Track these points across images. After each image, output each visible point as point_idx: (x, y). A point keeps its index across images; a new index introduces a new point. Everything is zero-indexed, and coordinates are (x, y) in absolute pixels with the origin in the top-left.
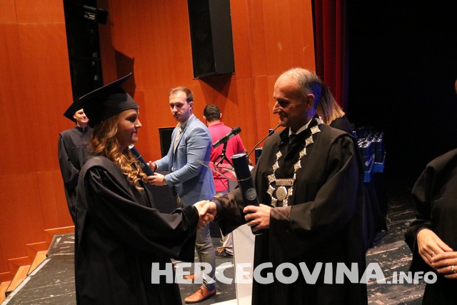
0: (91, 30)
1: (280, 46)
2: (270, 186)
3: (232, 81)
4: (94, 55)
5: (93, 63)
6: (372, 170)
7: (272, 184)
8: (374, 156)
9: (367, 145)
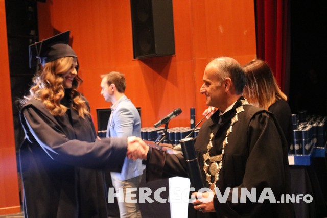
0: (30, 7)
1: (221, 28)
2: (205, 164)
3: (172, 63)
4: (32, 33)
5: (31, 40)
6: (313, 154)
7: (206, 162)
8: (315, 140)
9: (307, 129)
